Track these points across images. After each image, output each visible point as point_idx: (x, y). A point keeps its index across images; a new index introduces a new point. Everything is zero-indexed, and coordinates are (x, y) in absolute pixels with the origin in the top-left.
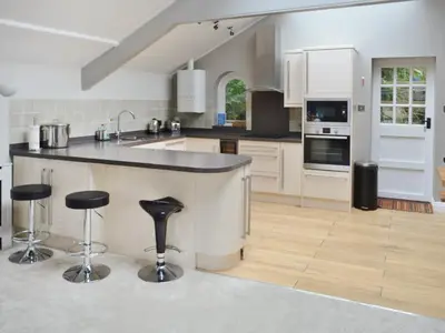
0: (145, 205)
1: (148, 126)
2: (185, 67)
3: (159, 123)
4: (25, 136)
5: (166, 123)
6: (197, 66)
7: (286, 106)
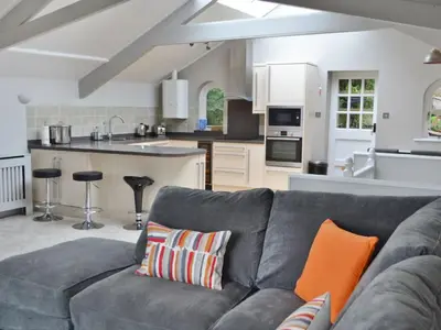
0: (128, 179)
1: (136, 130)
2: (169, 77)
3: (147, 127)
4: (38, 134)
5: (153, 128)
7: (254, 112)
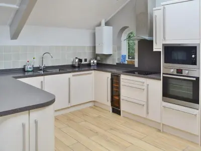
3: (80, 60)
6: (107, 24)
7: (154, 50)
